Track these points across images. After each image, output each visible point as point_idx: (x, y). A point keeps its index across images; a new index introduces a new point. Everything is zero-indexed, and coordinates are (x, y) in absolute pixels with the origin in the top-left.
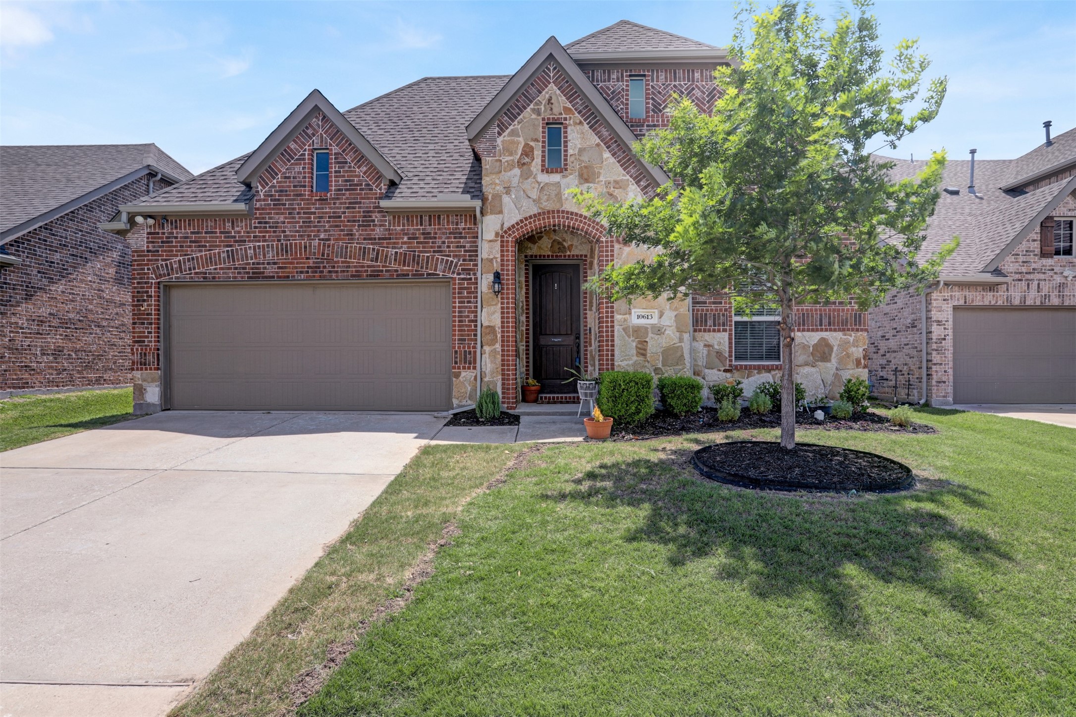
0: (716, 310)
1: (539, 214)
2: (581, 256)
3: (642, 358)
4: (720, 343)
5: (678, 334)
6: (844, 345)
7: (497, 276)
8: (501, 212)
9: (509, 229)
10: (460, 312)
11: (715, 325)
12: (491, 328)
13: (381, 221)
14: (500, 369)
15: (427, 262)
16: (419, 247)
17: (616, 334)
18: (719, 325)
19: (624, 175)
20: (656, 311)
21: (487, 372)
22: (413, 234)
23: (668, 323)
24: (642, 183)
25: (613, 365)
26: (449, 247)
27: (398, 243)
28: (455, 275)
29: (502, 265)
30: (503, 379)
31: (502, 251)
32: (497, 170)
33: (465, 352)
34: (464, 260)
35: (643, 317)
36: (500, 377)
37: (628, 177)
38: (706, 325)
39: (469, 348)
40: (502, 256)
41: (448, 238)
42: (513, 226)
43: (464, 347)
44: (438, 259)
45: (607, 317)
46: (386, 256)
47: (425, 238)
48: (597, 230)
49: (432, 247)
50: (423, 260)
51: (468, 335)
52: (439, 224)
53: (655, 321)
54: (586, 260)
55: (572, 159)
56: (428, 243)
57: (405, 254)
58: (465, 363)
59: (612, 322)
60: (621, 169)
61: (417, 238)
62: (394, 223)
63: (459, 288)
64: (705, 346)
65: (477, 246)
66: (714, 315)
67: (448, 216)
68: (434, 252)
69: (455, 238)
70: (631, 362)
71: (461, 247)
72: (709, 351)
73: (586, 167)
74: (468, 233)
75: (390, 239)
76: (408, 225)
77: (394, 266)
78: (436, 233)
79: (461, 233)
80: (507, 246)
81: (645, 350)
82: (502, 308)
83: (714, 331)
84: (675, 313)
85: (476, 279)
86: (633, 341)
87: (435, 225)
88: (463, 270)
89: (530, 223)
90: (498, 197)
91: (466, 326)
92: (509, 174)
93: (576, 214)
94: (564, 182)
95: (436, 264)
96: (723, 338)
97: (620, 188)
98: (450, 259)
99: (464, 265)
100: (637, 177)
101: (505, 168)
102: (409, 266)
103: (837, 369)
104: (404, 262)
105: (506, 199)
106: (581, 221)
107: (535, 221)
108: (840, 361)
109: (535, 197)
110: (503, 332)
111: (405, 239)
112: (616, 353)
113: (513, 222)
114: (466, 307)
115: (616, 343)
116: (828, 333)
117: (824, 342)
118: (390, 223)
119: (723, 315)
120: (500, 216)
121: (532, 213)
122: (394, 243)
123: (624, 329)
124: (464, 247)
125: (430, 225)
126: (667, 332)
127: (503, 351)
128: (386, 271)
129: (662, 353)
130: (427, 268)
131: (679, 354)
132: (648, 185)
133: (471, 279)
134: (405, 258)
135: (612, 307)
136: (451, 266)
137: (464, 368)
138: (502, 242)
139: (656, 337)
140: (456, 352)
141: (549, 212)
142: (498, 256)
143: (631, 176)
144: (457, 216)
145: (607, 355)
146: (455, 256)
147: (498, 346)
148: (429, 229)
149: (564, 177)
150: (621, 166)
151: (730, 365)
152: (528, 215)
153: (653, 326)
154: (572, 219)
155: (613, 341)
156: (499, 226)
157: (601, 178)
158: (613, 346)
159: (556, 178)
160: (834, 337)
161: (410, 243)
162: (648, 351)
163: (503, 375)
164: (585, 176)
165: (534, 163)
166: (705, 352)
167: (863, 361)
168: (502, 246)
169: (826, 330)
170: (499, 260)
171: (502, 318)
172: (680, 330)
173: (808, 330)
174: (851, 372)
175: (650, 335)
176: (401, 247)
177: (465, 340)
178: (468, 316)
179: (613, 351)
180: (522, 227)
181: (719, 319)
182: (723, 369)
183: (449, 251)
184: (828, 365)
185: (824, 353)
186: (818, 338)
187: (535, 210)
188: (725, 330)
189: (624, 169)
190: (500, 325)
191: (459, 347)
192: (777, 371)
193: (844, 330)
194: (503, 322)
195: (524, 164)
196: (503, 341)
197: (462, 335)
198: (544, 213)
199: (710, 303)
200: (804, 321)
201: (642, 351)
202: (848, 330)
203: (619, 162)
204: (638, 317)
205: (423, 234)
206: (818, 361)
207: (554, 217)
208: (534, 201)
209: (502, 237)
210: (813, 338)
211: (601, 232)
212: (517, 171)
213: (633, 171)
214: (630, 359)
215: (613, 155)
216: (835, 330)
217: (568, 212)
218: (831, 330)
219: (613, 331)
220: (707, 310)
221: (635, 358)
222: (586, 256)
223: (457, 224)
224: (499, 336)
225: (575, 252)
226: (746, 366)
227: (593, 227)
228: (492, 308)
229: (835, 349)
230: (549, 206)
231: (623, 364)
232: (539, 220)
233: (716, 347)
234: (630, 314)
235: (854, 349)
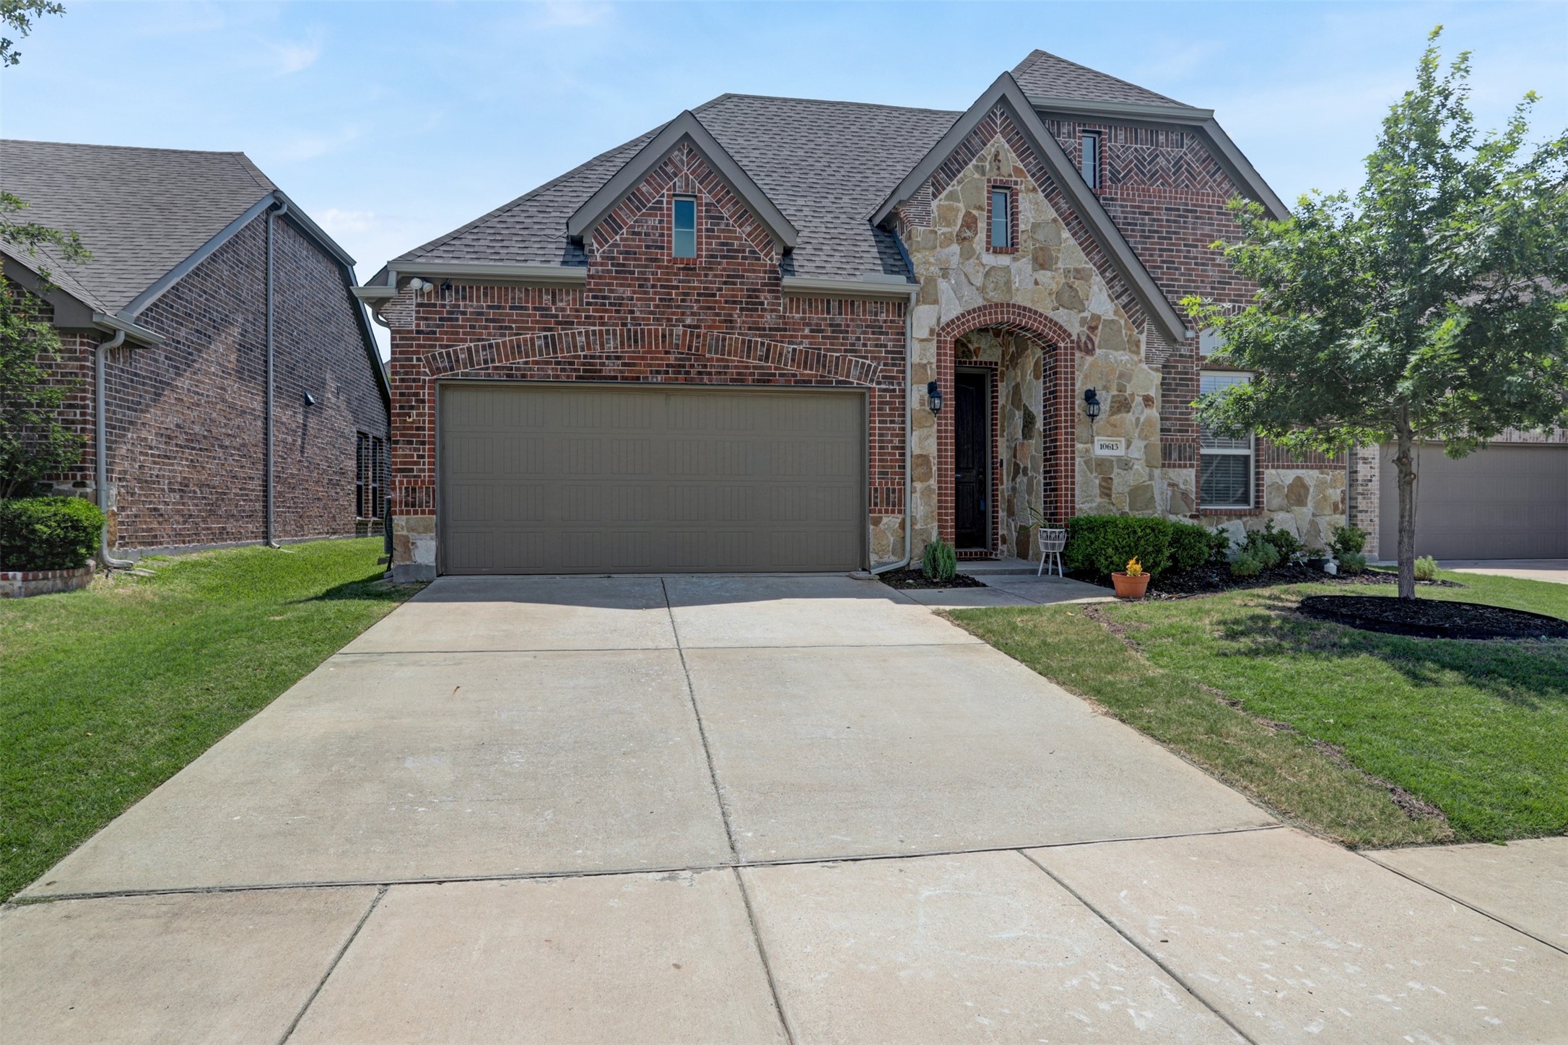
0: (1182, 440)
1: (985, 307)
2: (991, 363)
3: (1106, 500)
4: (1186, 482)
5: (1147, 469)
6: (1321, 485)
7: (932, 388)
8: (936, 302)
9: (948, 325)
10: (881, 435)
11: (1180, 460)
12: (924, 459)
13: (773, 304)
14: (935, 513)
15: (837, 365)
16: (825, 344)
17: (1077, 468)
18: (1185, 460)
19: (1086, 263)
20: (1123, 439)
21: (918, 517)
22: (817, 325)
23: (1136, 455)
24: (1107, 274)
25: (1073, 508)
26: (865, 345)
27: (796, 337)
28: (874, 385)
29: (939, 373)
30: (939, 527)
31: (939, 354)
32: (930, 244)
33: (888, 489)
34: (885, 365)
35: (1107, 447)
36: (936, 524)
37: (1091, 265)
38: (1170, 459)
39: (893, 484)
40: (939, 361)
41: (865, 333)
42: (952, 321)
43: (886, 484)
44: (850, 361)
45: (1066, 446)
46: (781, 354)
47: (833, 332)
48: (1055, 332)
49: (842, 344)
50: (831, 362)
51: (892, 467)
52: (852, 313)
53: (1120, 452)
54: (996, 370)
55: (1025, 236)
56: (837, 338)
57: (807, 352)
58: (888, 504)
59: (1073, 452)
60: (1082, 254)
61: (821, 331)
62: (791, 308)
63: (880, 403)
64: (1169, 485)
65: (904, 346)
66: (1180, 446)
67: (864, 303)
68: (846, 351)
69: (873, 333)
70: (1094, 505)
71: (881, 346)
72: (1173, 491)
73: (1041, 249)
74: (890, 328)
75: (785, 330)
76: (811, 313)
77: (791, 369)
78: (848, 326)
79: (881, 327)
80: (945, 349)
81: (1110, 489)
82: (939, 431)
83: (1180, 466)
84: (1145, 443)
85: (904, 391)
86: (1096, 477)
87: (846, 314)
88: (884, 377)
89: (974, 319)
90: (931, 280)
91: (889, 454)
92: (946, 250)
93: (1030, 310)
94: (1015, 267)
95: (849, 369)
96: (1190, 476)
97: (1082, 278)
98: (868, 362)
99: (885, 371)
100: (1101, 266)
101: (941, 243)
102: (811, 369)
103: (1314, 515)
104: (806, 363)
105: (943, 285)
106: (1035, 320)
107: (979, 316)
108: (1318, 505)
109: (978, 285)
110: (939, 463)
111: (807, 331)
112: (1077, 492)
113: (953, 315)
114: (889, 429)
115: (1076, 480)
116: (1304, 471)
117: (1299, 485)
118: (785, 308)
119: (1190, 446)
120: (936, 307)
121: (976, 306)
122: (792, 336)
123: (1086, 462)
124: (886, 346)
125: (840, 314)
126: (1135, 467)
127: (940, 488)
128: (781, 375)
129: (1129, 493)
130: (836, 373)
131: (1149, 495)
132: (1115, 277)
133: (894, 390)
134: (806, 357)
135: (1073, 433)
136: (868, 371)
137: (887, 511)
138: (939, 342)
139: (1123, 473)
140: (876, 490)
141: (996, 305)
142: (934, 360)
143: (1095, 265)
144: (876, 303)
145: (1066, 495)
146: (873, 358)
147: (933, 483)
148: (839, 319)
149: (1015, 259)
150: (1084, 250)
151: (1197, 510)
152: (971, 308)
153: (1119, 459)
154: (1024, 316)
155: (1073, 477)
156: (934, 321)
157: (1060, 265)
158: (1073, 483)
159: (1004, 260)
160: (1311, 476)
161: (813, 337)
162: (1114, 491)
163: (939, 521)
164: (1041, 260)
165: (977, 238)
166: (1170, 493)
167: (1340, 506)
168: (939, 348)
169: (1303, 467)
170: (934, 366)
171: (939, 444)
172: (1150, 465)
173: (1283, 468)
174: (1328, 518)
175: (1116, 470)
176: (801, 343)
177: (887, 473)
178: (891, 441)
179: (1073, 489)
180: (963, 324)
181: (1185, 451)
182: (1189, 514)
183: (866, 351)
184: (1304, 509)
185: (1300, 495)
186: (1294, 476)
187: (980, 302)
188: (1192, 466)
189: (1087, 255)
190: (936, 454)
191: (880, 484)
192: (1248, 518)
193: (1321, 468)
194: (939, 450)
195: (965, 239)
196: (939, 476)
197: (883, 467)
198: (991, 306)
199: (1175, 431)
200: (1278, 455)
201: (1106, 491)
202: (1326, 467)
203: (1080, 244)
204: (1102, 447)
205: (831, 325)
206: (1293, 505)
207: (1002, 313)
208: (977, 289)
209: (939, 335)
210: (1288, 476)
211: (1059, 335)
212: (955, 248)
213: (1096, 258)
214: (1092, 501)
215: (1073, 235)
216: (1312, 468)
217: (1019, 307)
218: (1307, 467)
219: (1073, 465)
220: (1172, 440)
221: (1098, 500)
222: (996, 364)
223: (876, 315)
224: (935, 468)
225: (983, 357)
226: (1216, 510)
227: (1050, 328)
228: (925, 430)
229: (1311, 490)
230: (996, 297)
231: (1085, 507)
232: (985, 315)
233: (1182, 486)
234: (1093, 442)
235: (1331, 491)
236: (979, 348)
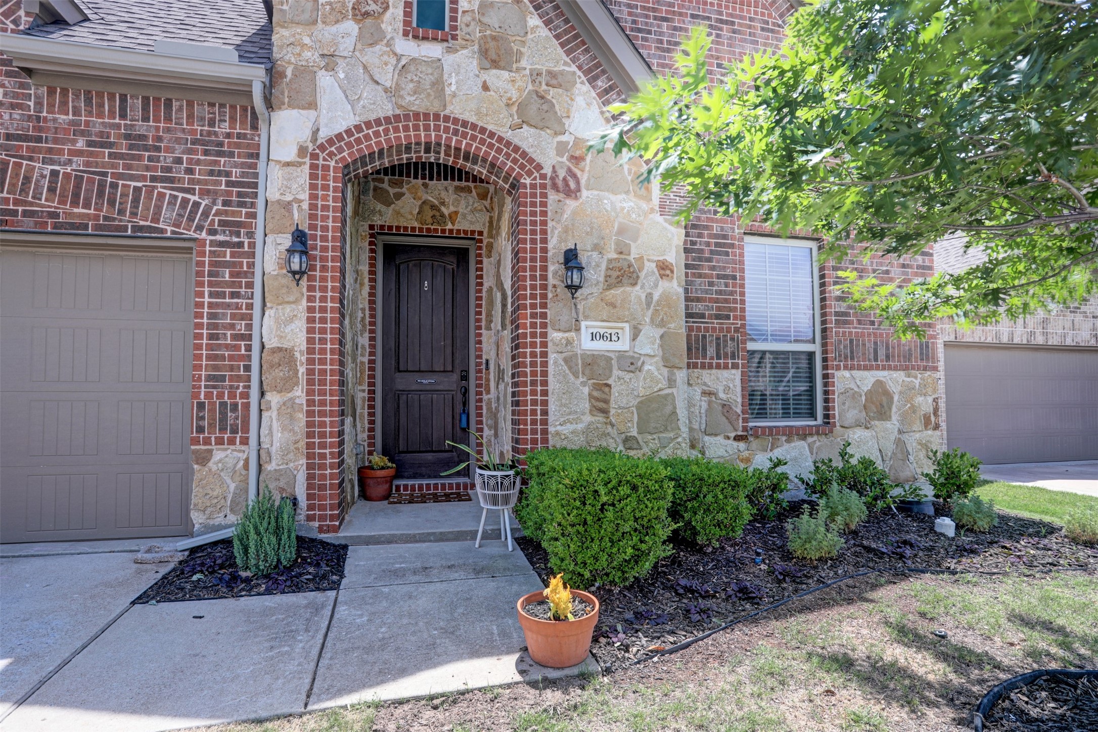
0: (721, 330)
1: (397, 118)
2: (473, 232)
3: (600, 418)
4: (727, 389)
5: (665, 371)
6: (908, 392)
7: (300, 237)
8: (312, 105)
9: (330, 142)
10: (212, 316)
11: (719, 357)
12: (285, 355)
13: (16, 96)
14: (302, 444)
15: (136, 201)
16: (114, 166)
17: (551, 369)
18: (726, 357)
19: (565, 64)
20: (627, 326)
21: (273, 450)
22: (101, 135)
23: (647, 350)
24: (599, 83)
25: (545, 432)
26: (190, 171)
27: (60, 152)
28: (204, 235)
29: (312, 217)
30: (310, 467)
31: (313, 187)
32: (306, 16)
33: (223, 405)
34: (225, 203)
35: (602, 337)
36: (303, 461)
37: (574, 68)
38: (704, 357)
39: (232, 395)
40: (313, 197)
41: (190, 151)
42: (339, 137)
43: (220, 395)
44: (161, 196)
45: (534, 335)
46: (27, 179)
47: (131, 147)
48: (515, 161)
49: (148, 168)
50: (124, 195)
51: (232, 368)
52: (168, 119)
53: (623, 345)
54: (481, 241)
55: (467, 18)
56: (140, 158)
57: (79, 179)
58: (223, 429)
59: (544, 345)
60: (560, 50)
61: (110, 145)
62: (51, 106)
63: (212, 264)
64: (704, 393)
65: (256, 175)
66: (718, 339)
67: (190, 104)
68: (154, 179)
69: (206, 153)
70: (580, 426)
71: (220, 173)
72: (710, 403)
73: (494, 38)
74: (238, 145)
75: (39, 140)
76: (90, 114)
77: (46, 204)
78: (159, 139)
79: (221, 144)
80: (324, 178)
81: (606, 402)
82: (310, 310)
83: (718, 367)
84: (661, 331)
85: (252, 245)
86: (584, 384)
87: (156, 120)
88: (222, 223)
89: (377, 134)
90: (306, 73)
91: (227, 347)
92: (334, 29)
93: (474, 127)
94: (449, 61)
95: (159, 208)
96: (733, 380)
97: (560, 86)
98: (194, 198)
99: (226, 213)
100: (590, 70)
101: (325, 16)
102: (87, 205)
103: (900, 432)
104: (76, 196)
105: (324, 80)
106: (482, 142)
107: (386, 131)
108: (904, 419)
109: (388, 84)
110: (310, 361)
111: (81, 144)
112: (552, 408)
113: (341, 126)
114: (228, 306)
115: (550, 388)
116: (885, 373)
117: (880, 389)
118: (39, 104)
119: (732, 339)
120: (312, 113)
121: (381, 115)
122: (50, 151)
123: (566, 360)
124: (228, 174)
125: (146, 119)
126: (646, 367)
127: (310, 403)
128: (25, 214)
129: (638, 408)
130: (134, 214)
131: (668, 410)
132: (611, 88)
133: (240, 245)
134: (78, 187)
135: (544, 316)
136: (194, 212)
137: (220, 442)
138: (313, 167)
139: (627, 376)
140: (201, 406)
141: (417, 115)
142: (305, 196)
143: (580, 67)
144: (212, 105)
145: (534, 412)
146: (204, 193)
147: (299, 394)
148: (141, 127)
149: (450, 50)
150: (562, 45)
151: (745, 429)
152: (372, 117)
153: (621, 355)
154: (464, 135)
155: (545, 383)
156: (307, 134)
157: (524, 63)
158: (545, 393)
159: (432, 50)
160: (895, 380)
161: (91, 154)
162: (613, 404)
163: (309, 456)
164: (493, 55)
165: (388, 14)
166: (704, 405)
167: (933, 418)
168: (313, 176)
169: (884, 369)
170: (305, 206)
171: (310, 331)
172: (671, 366)
173: (859, 369)
174: (918, 435)
175: (616, 372)
176: (70, 162)
177: (222, 378)
178: (232, 327)
179: (545, 403)
180: (358, 141)
181: (726, 346)
182: (732, 435)
183: (191, 181)
184: (888, 425)
185: (882, 406)
186: (873, 380)
187: (387, 109)
188: (735, 366)
189: (568, 53)
190: (304, 346)
191: (208, 395)
192: (815, 438)
193: (906, 368)
194: (310, 341)
195: (366, 14)
196: (310, 382)
197: (216, 368)
198: (407, 117)
199: (710, 317)
200: (852, 352)
201: (601, 405)
202: (913, 369)
203: (557, 37)
204: (593, 337)
205: (127, 137)
206: (874, 419)
207: (427, 128)
208: (386, 90)
209: (314, 156)
210: (866, 379)
211: (522, 167)
212: (350, 27)
213: (582, 58)
214: (577, 421)
215: (547, 23)
216: (896, 369)
217: (456, 121)
218: (890, 368)
219: (545, 364)
220: (707, 330)
221: (588, 418)
222: (481, 233)
223: (212, 123)
224: (302, 370)
225: (462, 225)
226: (771, 428)
227: (508, 155)
228: (288, 309)
229: (896, 398)
230: (417, 103)
231: (566, 430)
232: (396, 130)
233: (722, 395)
234: (578, 330)
235: (920, 399)
236: (456, 213)
